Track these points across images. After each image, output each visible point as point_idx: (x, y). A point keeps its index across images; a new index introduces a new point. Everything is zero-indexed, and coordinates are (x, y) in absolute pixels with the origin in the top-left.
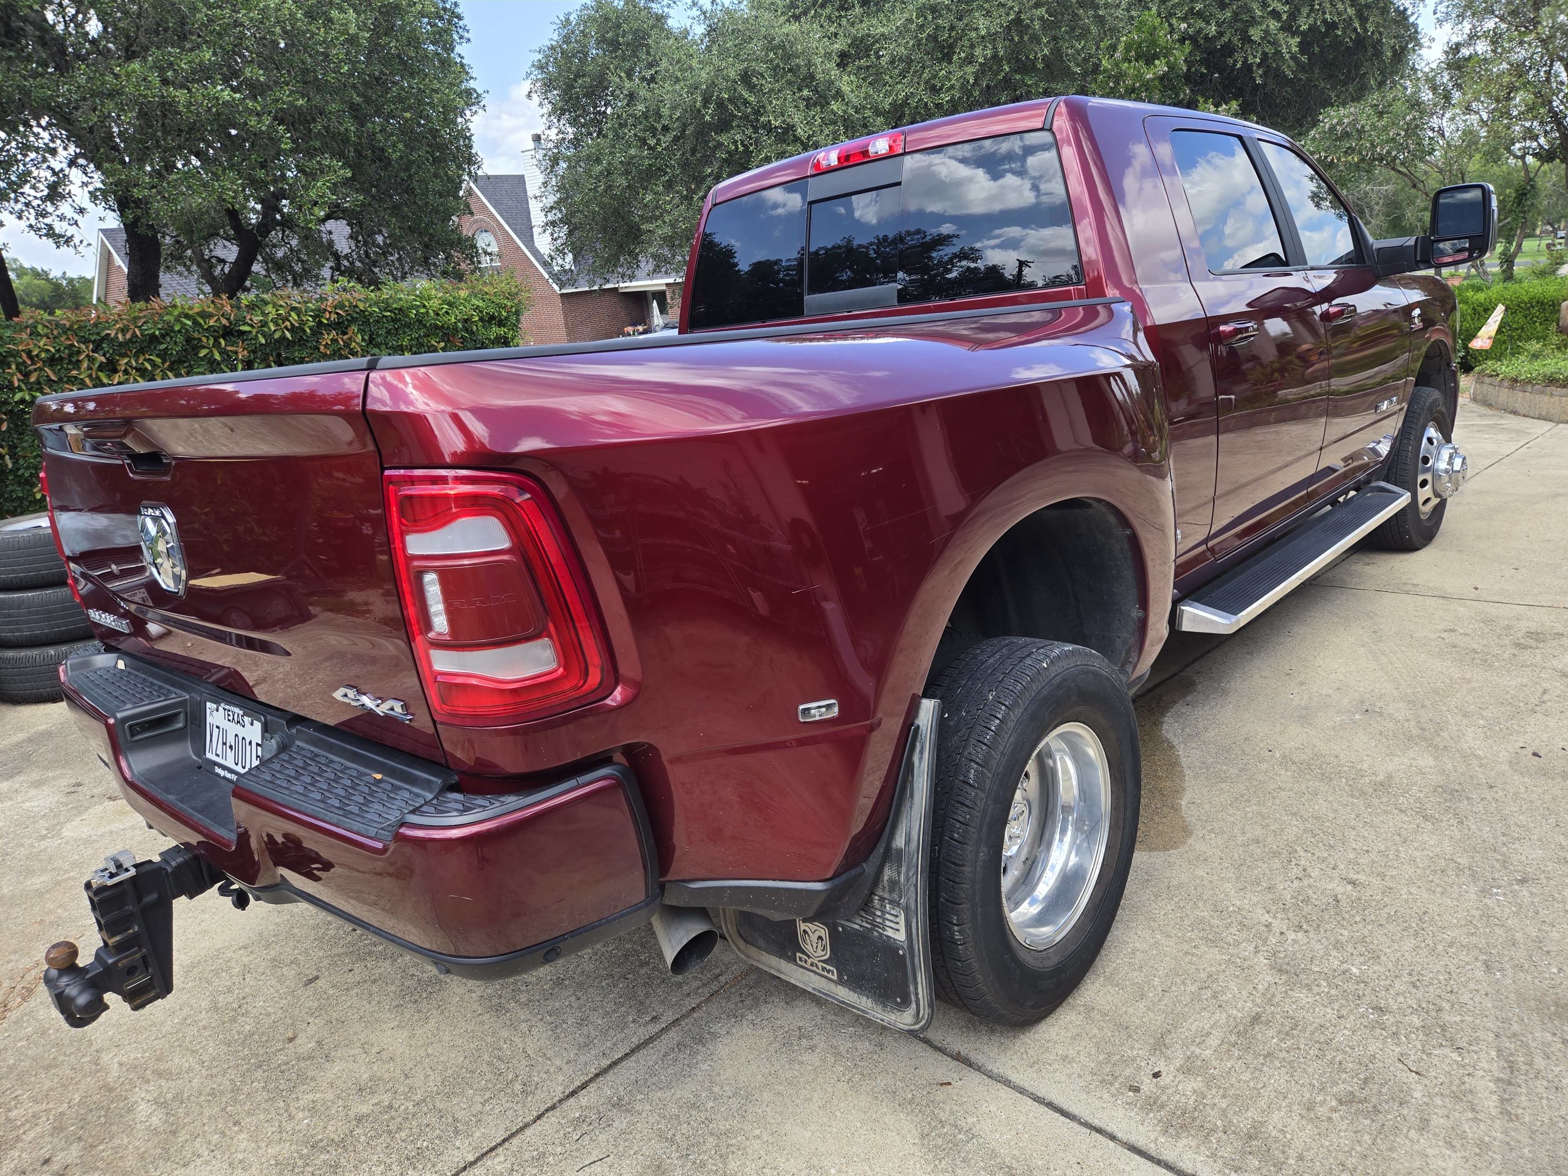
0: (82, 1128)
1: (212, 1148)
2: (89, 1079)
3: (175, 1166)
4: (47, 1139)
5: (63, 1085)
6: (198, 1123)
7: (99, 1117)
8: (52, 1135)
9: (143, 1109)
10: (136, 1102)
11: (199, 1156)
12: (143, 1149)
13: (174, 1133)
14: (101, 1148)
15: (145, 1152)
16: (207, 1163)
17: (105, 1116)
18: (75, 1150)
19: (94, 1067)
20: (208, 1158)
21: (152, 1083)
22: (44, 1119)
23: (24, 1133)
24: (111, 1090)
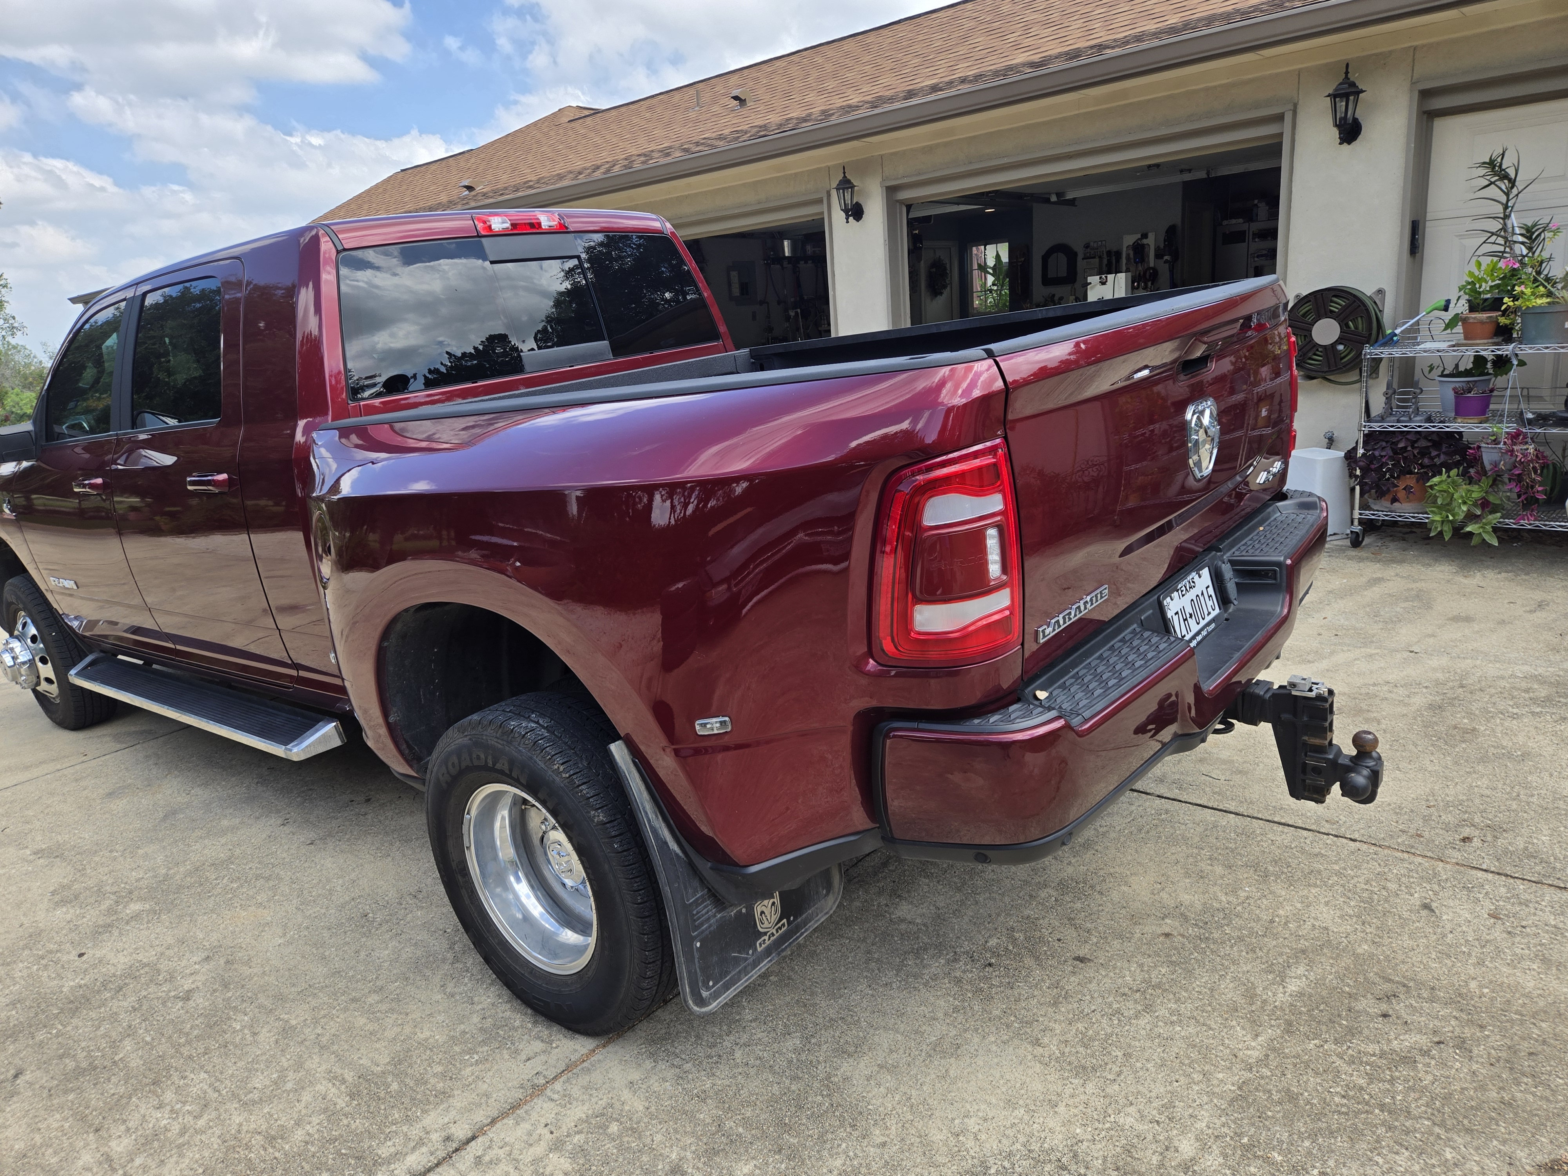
0: (1339, 1016)
1: (1302, 923)
2: (1287, 1051)
3: (1331, 934)
4: (1366, 1032)
5: (1307, 1066)
6: (1286, 942)
7: (1322, 1011)
8: (1361, 1032)
9: (1293, 986)
10: (1291, 995)
11: (1314, 926)
12: (1331, 961)
13: (1303, 952)
14: (1347, 989)
15: (1332, 958)
16: (1316, 919)
17: (1317, 1008)
18: (1361, 1004)
19: (1272, 1057)
20: (1312, 920)
21: (1264, 997)
22: (1350, 1051)
23: (1374, 1055)
24: (1289, 1023)
